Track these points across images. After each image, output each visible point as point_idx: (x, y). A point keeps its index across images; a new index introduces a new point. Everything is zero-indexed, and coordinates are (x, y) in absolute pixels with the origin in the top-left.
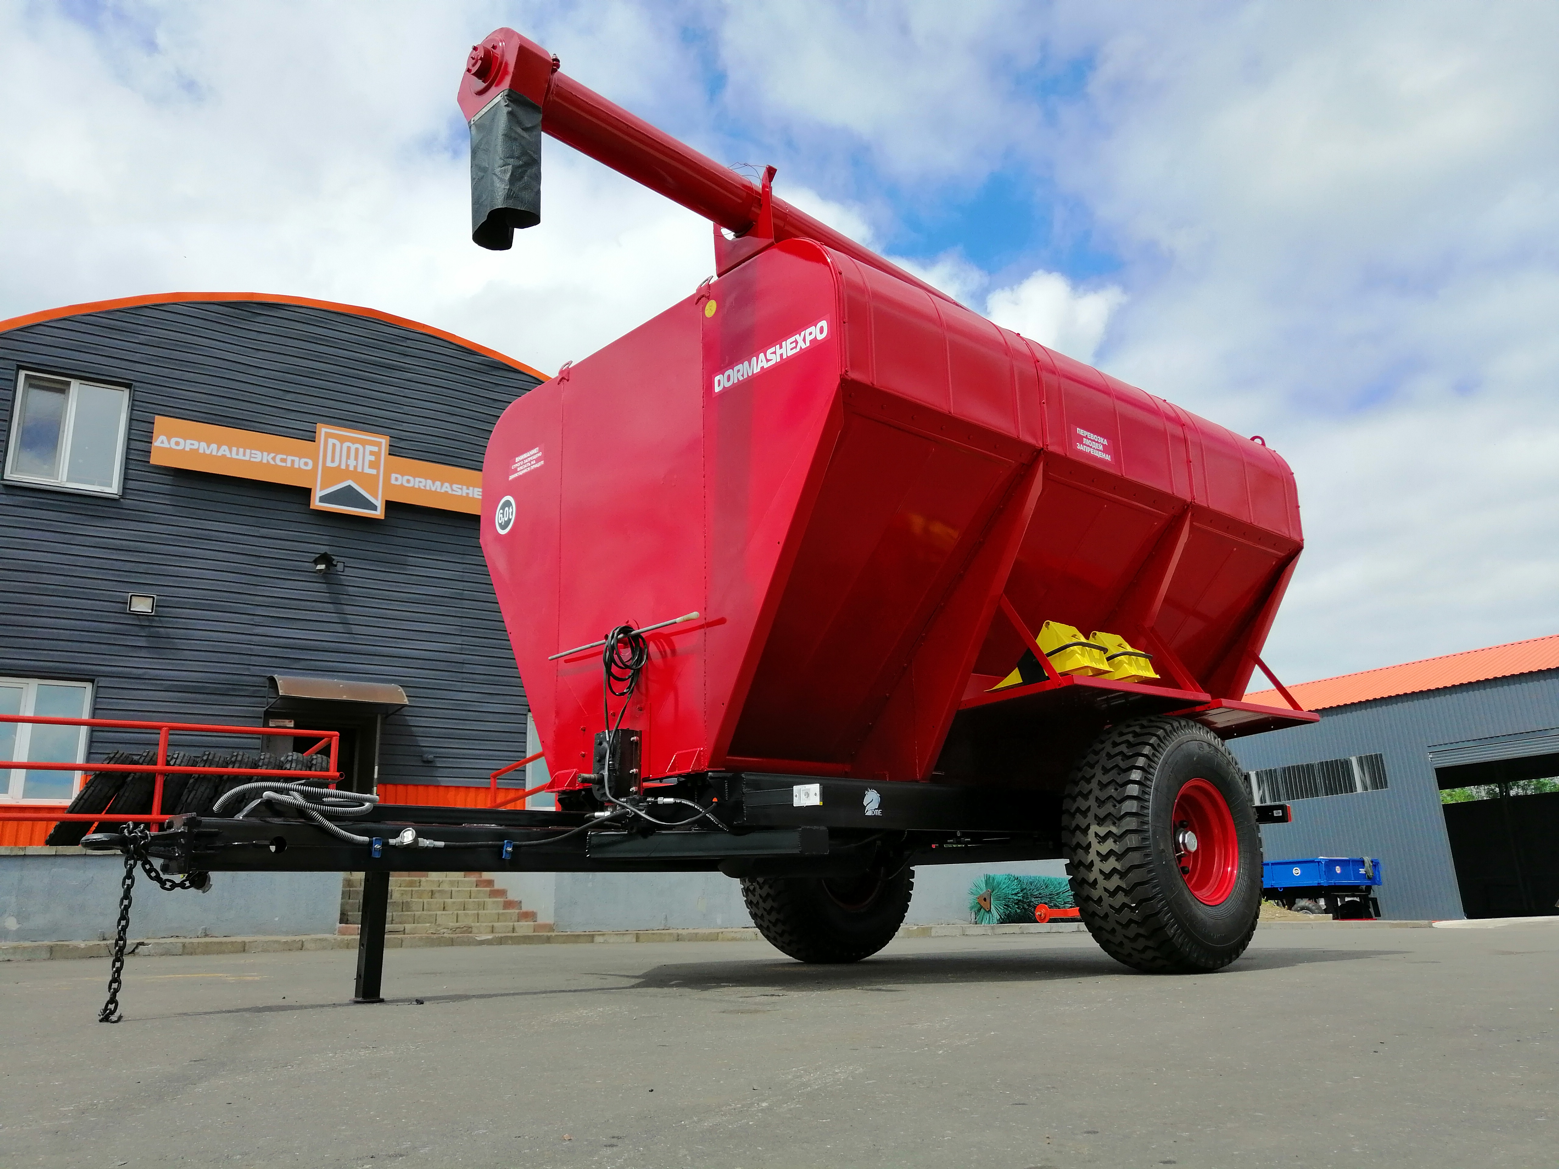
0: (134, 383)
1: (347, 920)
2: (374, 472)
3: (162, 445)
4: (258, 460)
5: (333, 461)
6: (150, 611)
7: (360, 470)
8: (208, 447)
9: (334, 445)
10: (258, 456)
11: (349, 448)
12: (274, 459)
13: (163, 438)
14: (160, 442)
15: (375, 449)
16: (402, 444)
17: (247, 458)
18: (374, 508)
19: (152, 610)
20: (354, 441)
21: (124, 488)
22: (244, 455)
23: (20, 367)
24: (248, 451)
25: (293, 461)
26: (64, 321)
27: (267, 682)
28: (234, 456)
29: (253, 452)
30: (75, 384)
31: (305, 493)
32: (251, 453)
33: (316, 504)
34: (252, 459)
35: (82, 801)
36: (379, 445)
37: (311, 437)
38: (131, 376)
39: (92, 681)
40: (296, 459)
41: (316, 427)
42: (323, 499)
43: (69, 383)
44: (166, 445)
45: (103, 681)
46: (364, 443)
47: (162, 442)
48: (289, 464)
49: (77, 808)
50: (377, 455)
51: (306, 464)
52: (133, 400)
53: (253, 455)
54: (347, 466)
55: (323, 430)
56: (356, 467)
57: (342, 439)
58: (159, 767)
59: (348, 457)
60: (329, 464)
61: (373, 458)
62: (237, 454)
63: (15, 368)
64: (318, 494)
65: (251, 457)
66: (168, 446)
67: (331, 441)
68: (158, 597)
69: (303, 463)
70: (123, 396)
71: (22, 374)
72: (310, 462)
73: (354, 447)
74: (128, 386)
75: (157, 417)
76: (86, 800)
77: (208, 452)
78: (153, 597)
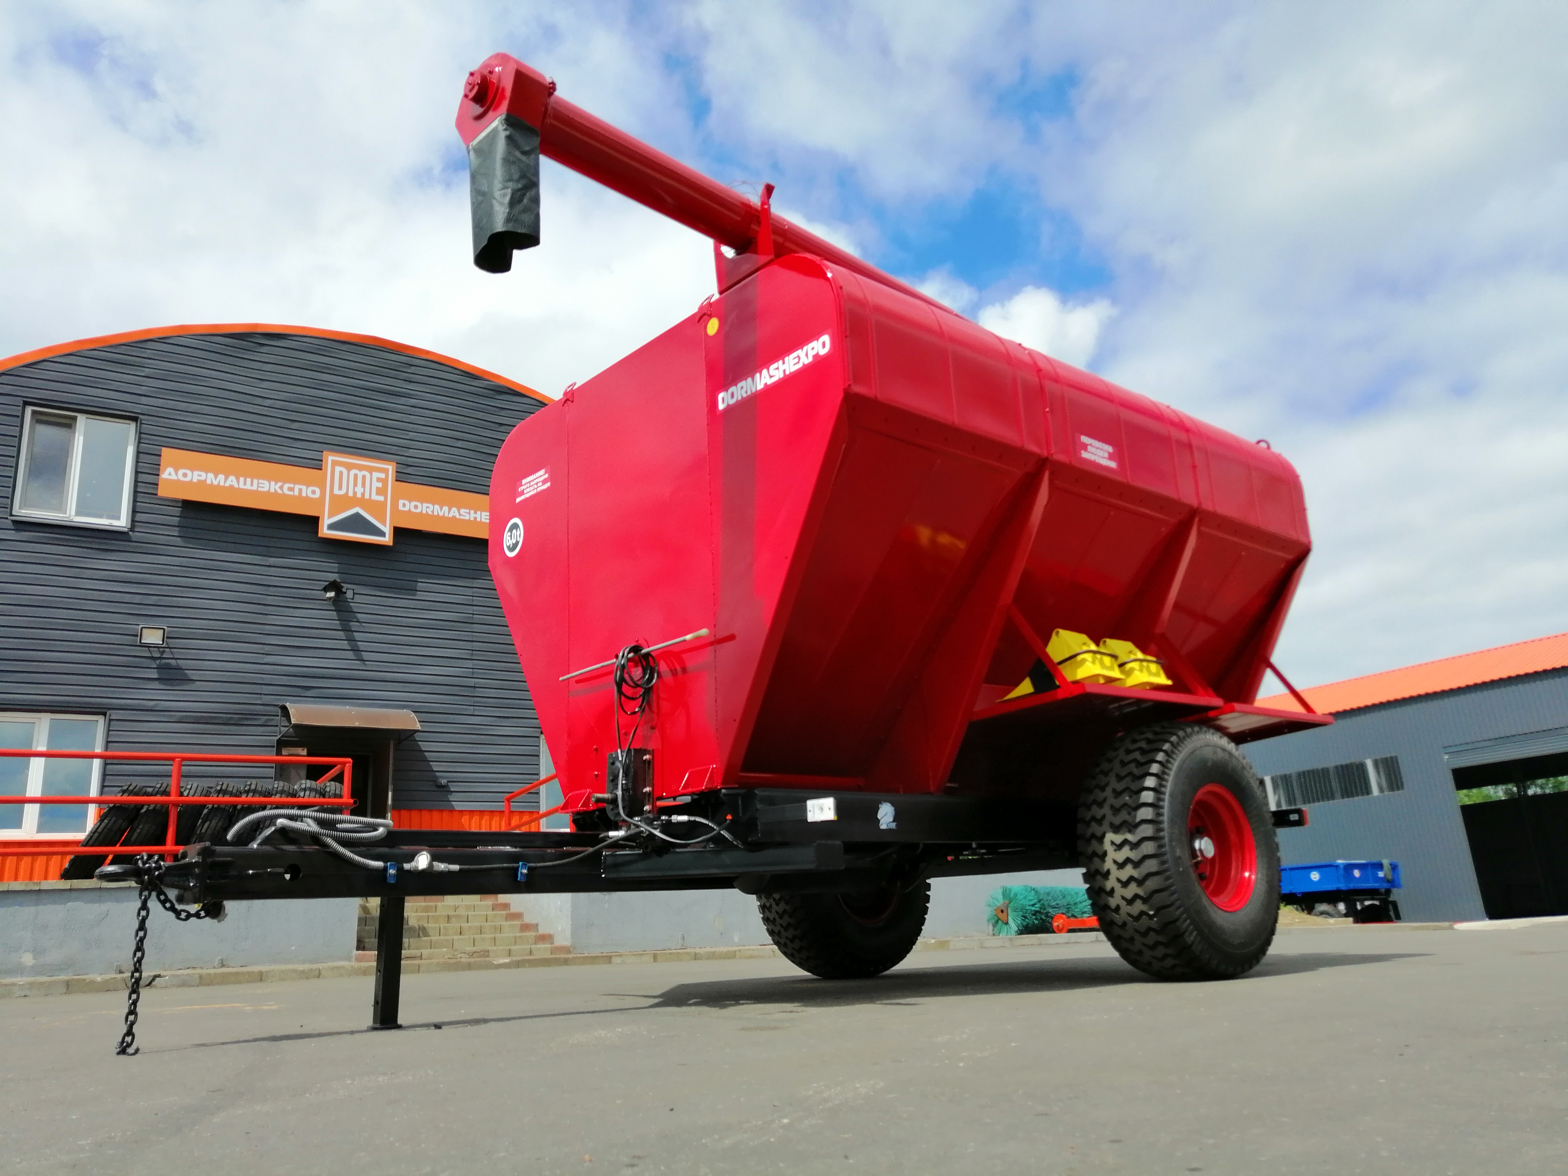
0: (141, 416)
1: (364, 947)
2: (381, 498)
3: (170, 477)
4: (266, 489)
5: (340, 488)
6: (161, 643)
7: (367, 496)
8: (216, 477)
9: (341, 473)
10: (265, 486)
11: (356, 476)
12: (281, 488)
13: (170, 470)
14: (168, 474)
15: (383, 476)
16: (409, 470)
17: (255, 488)
18: (382, 534)
19: (163, 641)
20: (361, 468)
21: (133, 521)
22: (252, 485)
23: (26, 403)
24: (255, 481)
25: (300, 490)
26: (69, 357)
27: (280, 710)
28: (242, 486)
29: (260, 481)
30: (81, 419)
31: (313, 521)
32: (258, 483)
33: (325, 531)
34: (260, 489)
35: (96, 834)
36: (386, 471)
37: (317, 465)
38: (138, 409)
39: (105, 714)
40: (304, 488)
41: (322, 455)
42: (332, 527)
43: (75, 419)
44: (174, 477)
45: (115, 715)
46: (371, 470)
47: (170, 474)
48: (296, 493)
49: (91, 842)
50: (384, 481)
51: (314, 492)
52: (140, 434)
53: (260, 485)
54: (355, 493)
55: (330, 458)
56: (363, 494)
57: (349, 467)
58: (173, 798)
59: (355, 485)
60: (336, 491)
61: (380, 485)
62: (245, 484)
63: (21, 404)
64: (326, 522)
65: (258, 486)
66: (176, 478)
67: (338, 469)
68: (169, 629)
69: (310, 492)
70: (130, 430)
71: (29, 410)
72: (318, 490)
73: (360, 474)
74: (135, 419)
75: (164, 449)
76: (100, 834)
77: (215, 483)
78: (164, 629)
